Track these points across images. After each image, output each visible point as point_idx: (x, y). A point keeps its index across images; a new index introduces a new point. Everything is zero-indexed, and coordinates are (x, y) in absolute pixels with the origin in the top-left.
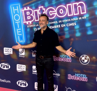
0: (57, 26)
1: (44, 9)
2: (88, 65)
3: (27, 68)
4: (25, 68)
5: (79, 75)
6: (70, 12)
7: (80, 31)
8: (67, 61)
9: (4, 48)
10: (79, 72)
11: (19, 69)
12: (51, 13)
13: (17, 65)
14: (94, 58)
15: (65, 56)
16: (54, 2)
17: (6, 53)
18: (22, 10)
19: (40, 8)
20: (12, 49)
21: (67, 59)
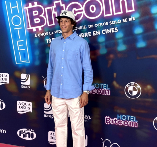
0: (86, 34)
1: (64, 5)
2: (140, 99)
3: (35, 107)
4: (31, 107)
5: (124, 117)
7: (125, 43)
8: (103, 93)
10: (124, 111)
12: (75, 12)
13: (18, 102)
14: (149, 87)
15: (100, 85)
18: (25, 8)
19: (56, 4)
20: (8, 75)
21: (103, 90)
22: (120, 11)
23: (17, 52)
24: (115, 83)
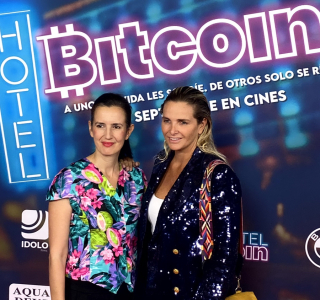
1: (145, 34)
6: (259, 47)
7: (303, 127)
8: (249, 256)
12: (175, 50)
16: (187, 6)
18: (39, 38)
19: (125, 29)
21: (249, 249)
22: (290, 51)
23: (14, 152)
24: (280, 230)
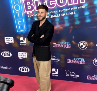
0: (58, 15)
2: (86, 50)
3: (29, 55)
4: (27, 55)
5: (78, 59)
6: (70, 2)
7: (79, 20)
8: (66, 47)
9: (5, 38)
10: (78, 56)
11: (21, 57)
12: (51, 3)
13: (19, 53)
14: (92, 43)
15: (65, 43)
17: (7, 42)
18: (22, 0)
20: (13, 38)
22: (77, 3)
23: (18, 25)
24: (73, 42)
